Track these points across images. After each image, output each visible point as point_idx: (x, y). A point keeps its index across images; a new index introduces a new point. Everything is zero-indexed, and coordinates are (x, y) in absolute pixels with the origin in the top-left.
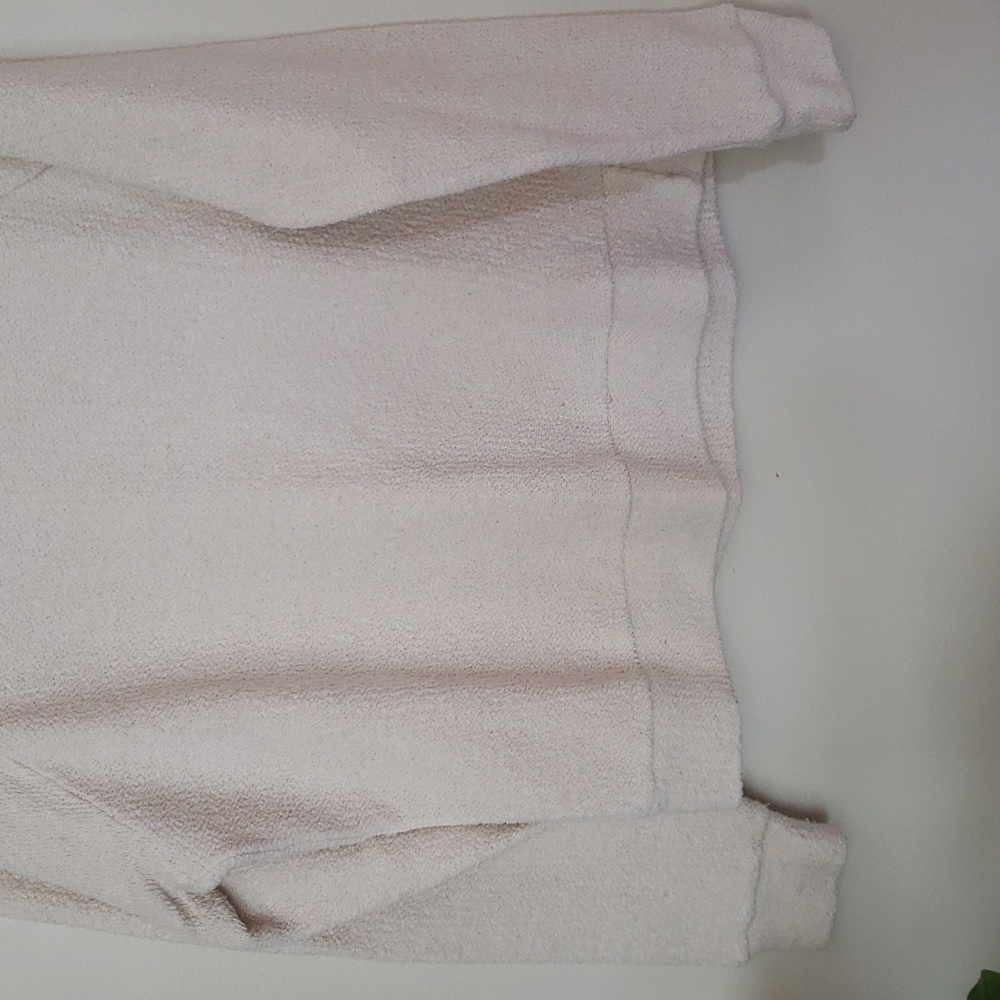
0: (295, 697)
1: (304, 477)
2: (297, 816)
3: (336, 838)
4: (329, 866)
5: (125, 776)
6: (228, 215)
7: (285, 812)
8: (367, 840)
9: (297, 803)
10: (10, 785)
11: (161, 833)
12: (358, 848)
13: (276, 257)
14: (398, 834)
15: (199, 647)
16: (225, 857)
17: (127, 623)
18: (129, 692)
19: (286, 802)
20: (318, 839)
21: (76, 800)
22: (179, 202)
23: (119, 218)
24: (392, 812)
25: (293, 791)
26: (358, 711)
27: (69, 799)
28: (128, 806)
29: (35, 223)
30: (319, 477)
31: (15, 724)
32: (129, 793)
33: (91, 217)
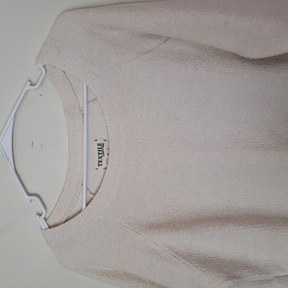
0: (249, 226)
1: (253, 148)
2: (250, 268)
3: (264, 277)
4: (260, 286)
5: (191, 251)
6: (229, 54)
7: (246, 266)
8: (273, 278)
9: (249, 264)
10: (153, 252)
11: (205, 273)
12: (270, 280)
13: (246, 69)
14: (284, 276)
15: (213, 205)
16: (228, 283)
17: (189, 196)
18: (191, 220)
19: (246, 263)
20: (257, 277)
21: (175, 259)
22: (212, 50)
23: (192, 56)
24: (282, 268)
25: (248, 259)
26: (272, 232)
27: (173, 258)
28: (193, 262)
29: (164, 58)
30: (258, 147)
31: (155, 230)
32: (193, 257)
33: (183, 56)
